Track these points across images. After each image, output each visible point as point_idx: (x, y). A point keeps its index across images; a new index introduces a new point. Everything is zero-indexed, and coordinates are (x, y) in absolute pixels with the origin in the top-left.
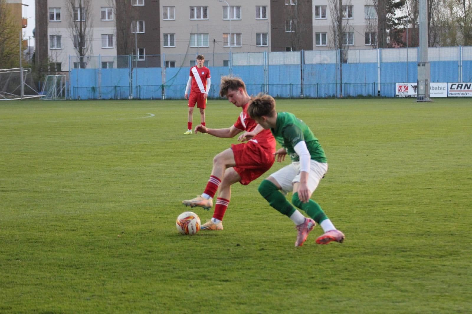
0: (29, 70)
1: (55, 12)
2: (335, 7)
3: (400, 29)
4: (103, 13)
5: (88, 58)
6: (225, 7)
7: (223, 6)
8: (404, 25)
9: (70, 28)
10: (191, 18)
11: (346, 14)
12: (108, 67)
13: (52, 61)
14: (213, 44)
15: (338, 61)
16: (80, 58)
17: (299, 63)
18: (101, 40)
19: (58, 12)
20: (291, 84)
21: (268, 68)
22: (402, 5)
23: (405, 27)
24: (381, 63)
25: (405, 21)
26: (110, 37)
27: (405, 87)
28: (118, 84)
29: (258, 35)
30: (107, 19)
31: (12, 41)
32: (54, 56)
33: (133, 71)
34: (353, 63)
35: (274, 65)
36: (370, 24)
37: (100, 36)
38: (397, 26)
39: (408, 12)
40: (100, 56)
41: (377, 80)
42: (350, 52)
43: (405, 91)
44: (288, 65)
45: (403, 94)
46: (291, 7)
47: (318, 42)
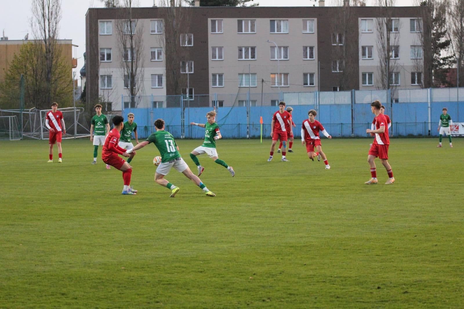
0: (81, 110)
1: (106, 52)
2: (383, 47)
3: (445, 69)
4: (153, 53)
5: (139, 97)
6: (273, 48)
7: (271, 47)
8: (449, 65)
9: (121, 68)
10: (239, 58)
11: (392, 54)
12: (157, 106)
13: (104, 101)
14: (262, 84)
15: (388, 100)
16: (132, 97)
17: (350, 102)
18: (151, 79)
19: (109, 52)
20: (342, 124)
21: (319, 108)
22: (447, 46)
23: (450, 67)
24: (432, 102)
25: (450, 61)
26: (160, 77)
27: (456, 126)
28: (170, 124)
29: (305, 75)
30: (156, 60)
31: (62, 81)
32: (106, 96)
33: (185, 111)
34: (404, 103)
35: (325, 105)
36: (417, 64)
37: (150, 76)
38: (442, 66)
39: (454, 52)
40: (152, 96)
41: (428, 120)
42: (400, 92)
43: (455, 130)
44: (339, 104)
45: (453, 133)
46: (339, 47)
47: (364, 82)
